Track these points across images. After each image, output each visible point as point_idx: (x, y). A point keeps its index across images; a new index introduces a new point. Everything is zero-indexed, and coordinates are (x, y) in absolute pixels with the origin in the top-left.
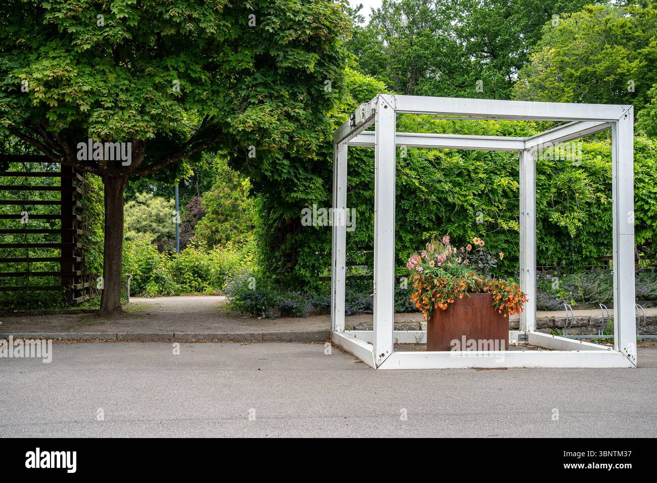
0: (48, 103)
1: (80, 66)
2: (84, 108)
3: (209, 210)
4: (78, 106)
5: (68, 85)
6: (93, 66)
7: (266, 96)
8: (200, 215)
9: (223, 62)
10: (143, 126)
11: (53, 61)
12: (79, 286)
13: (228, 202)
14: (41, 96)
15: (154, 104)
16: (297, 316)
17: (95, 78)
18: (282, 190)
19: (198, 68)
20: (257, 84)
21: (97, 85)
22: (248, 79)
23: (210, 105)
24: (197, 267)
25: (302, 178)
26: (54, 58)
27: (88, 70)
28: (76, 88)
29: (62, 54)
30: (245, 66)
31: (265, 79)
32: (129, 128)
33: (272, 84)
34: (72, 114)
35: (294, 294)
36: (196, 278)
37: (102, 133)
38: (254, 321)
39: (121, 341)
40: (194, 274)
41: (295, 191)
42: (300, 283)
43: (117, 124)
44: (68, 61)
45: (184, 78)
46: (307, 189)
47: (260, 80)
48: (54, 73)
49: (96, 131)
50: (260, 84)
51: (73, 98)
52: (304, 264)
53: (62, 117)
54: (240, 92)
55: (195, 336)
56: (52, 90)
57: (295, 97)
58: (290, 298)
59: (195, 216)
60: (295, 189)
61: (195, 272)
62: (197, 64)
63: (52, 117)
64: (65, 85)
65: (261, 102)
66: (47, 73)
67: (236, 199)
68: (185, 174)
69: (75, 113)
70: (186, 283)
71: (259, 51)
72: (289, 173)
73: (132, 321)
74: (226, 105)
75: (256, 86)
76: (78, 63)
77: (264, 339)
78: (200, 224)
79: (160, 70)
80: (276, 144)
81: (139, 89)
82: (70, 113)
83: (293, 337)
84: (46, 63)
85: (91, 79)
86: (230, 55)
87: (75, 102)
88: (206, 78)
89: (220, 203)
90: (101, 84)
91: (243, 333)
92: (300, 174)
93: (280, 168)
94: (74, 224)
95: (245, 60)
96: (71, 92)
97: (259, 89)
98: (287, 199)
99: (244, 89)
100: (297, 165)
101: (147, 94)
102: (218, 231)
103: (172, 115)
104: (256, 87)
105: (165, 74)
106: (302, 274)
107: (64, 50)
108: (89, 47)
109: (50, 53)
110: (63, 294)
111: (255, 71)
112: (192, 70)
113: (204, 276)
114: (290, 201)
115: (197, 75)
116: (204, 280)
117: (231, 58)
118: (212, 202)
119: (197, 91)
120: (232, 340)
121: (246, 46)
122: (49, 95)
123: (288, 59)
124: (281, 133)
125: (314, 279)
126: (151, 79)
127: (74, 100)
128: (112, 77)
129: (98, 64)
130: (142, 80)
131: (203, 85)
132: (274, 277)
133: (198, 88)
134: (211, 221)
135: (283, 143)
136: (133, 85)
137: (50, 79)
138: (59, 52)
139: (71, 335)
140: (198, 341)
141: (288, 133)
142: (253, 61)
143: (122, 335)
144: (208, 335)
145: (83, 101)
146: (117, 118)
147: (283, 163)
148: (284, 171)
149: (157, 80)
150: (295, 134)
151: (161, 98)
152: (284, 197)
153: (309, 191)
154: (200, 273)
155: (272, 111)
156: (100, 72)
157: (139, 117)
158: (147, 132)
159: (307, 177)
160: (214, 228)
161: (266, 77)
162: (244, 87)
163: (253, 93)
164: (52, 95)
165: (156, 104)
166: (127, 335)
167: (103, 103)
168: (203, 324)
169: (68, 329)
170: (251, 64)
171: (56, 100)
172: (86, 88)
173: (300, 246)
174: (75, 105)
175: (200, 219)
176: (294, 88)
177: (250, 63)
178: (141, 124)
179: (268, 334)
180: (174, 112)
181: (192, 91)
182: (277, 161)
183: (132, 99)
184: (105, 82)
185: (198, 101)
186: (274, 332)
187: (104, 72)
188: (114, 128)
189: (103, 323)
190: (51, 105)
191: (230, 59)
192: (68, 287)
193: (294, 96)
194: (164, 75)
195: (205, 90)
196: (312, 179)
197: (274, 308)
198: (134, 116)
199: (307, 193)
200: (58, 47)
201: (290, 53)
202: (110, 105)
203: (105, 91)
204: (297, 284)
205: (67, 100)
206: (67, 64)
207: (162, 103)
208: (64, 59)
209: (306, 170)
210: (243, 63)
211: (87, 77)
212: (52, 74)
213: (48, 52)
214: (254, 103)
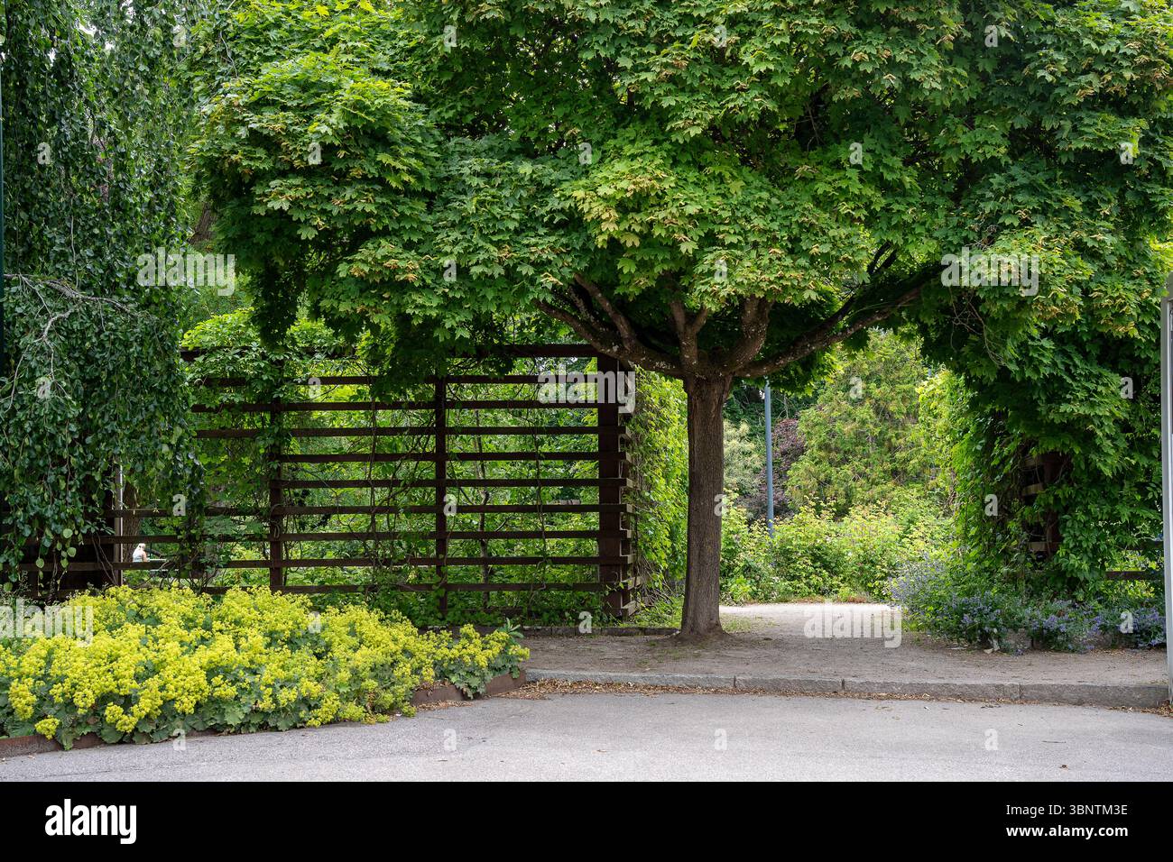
0: (622, 242)
1: (679, 169)
2: (688, 247)
3: (813, 442)
4: (676, 244)
5: (659, 205)
6: (701, 168)
7: (1035, 211)
8: (796, 453)
9: (946, 147)
10: (796, 278)
11: (633, 163)
12: (630, 582)
13: (848, 428)
14: (610, 227)
15: (816, 235)
16: (1067, 650)
17: (705, 190)
18: (1039, 398)
19: (897, 162)
20: (1017, 188)
21: (711, 203)
22: (997, 179)
23: (920, 234)
24: (819, 549)
25: (1080, 374)
26: (633, 157)
27: (692, 176)
28: (674, 210)
29: (647, 149)
30: (990, 152)
31: (1032, 177)
32: (771, 282)
33: (1047, 186)
34: (664, 261)
35: (1059, 604)
36: (818, 570)
37: (722, 294)
38: (979, 658)
39: (743, 692)
40: (814, 562)
41: (1068, 401)
42: (1070, 583)
43: (751, 276)
44: (658, 161)
45: (869, 182)
46: (1092, 396)
47: (1022, 180)
48: (634, 184)
49: (710, 290)
50: (1022, 187)
51: (667, 230)
52: (1075, 546)
53: (644, 266)
54: (982, 205)
55: (885, 686)
56: (630, 216)
57: (1092, 210)
58: (1049, 612)
59: (784, 453)
60: (1068, 396)
61: (816, 558)
62: (894, 154)
63: (626, 267)
64: (653, 206)
65: (1026, 223)
66: (623, 184)
67: (864, 422)
68: (826, 374)
69: (668, 256)
70: (799, 578)
71: (1021, 122)
72: (1055, 364)
73: (749, 653)
74: (950, 232)
75: (1013, 191)
76: (675, 163)
77: (1023, 696)
78: (797, 469)
79: (825, 169)
80: (1057, 306)
81: (786, 208)
82: (660, 258)
83: (1086, 695)
84: (621, 166)
85: (699, 192)
86: (960, 135)
87: (670, 236)
88: (913, 181)
89: (831, 431)
90: (717, 200)
91: (979, 682)
92: (1076, 366)
93: (1036, 356)
94: (620, 468)
95: (988, 140)
96: (664, 219)
97: (1020, 198)
98: (1051, 417)
99: (990, 199)
100: (1070, 349)
101: (803, 215)
102: (829, 482)
103: (852, 255)
104: (1014, 194)
105: (836, 176)
106: (1073, 565)
107: (650, 142)
108: (699, 131)
109: (626, 148)
110: (605, 598)
111: (1010, 162)
112: (886, 166)
113: (833, 565)
114: (1057, 421)
115: (895, 177)
116: (833, 573)
117: (963, 139)
118: (817, 428)
119: (896, 207)
120: (959, 697)
121: (991, 115)
122: (625, 225)
123: (1082, 133)
124: (1067, 282)
125: (1096, 575)
126: (807, 188)
127: (670, 232)
128: (736, 187)
129: (710, 164)
130: (791, 191)
131: (905, 194)
132: (1005, 570)
133: (897, 201)
134: (816, 463)
135: (1071, 304)
136: (774, 200)
137: (628, 195)
138: (642, 145)
139: (650, 678)
140: (890, 697)
141: (1078, 284)
142: (1007, 143)
143: (745, 681)
144: (911, 684)
145: (685, 234)
146: (749, 264)
147: (1042, 347)
148: (1045, 361)
149: (821, 188)
150: (1093, 285)
151: (829, 221)
152: (1044, 413)
153: (1097, 399)
154: (824, 560)
155: (1048, 240)
156: (714, 178)
157: (788, 261)
158: (804, 289)
159: (1091, 373)
160: (822, 477)
161: (1033, 174)
162: (989, 194)
163: (1010, 206)
164: (630, 227)
165: (820, 234)
166: (754, 681)
167: (721, 237)
168: (886, 661)
169: (640, 665)
170: (1003, 150)
171: (637, 234)
172: (692, 209)
173: (1066, 510)
174: (670, 243)
175: (795, 458)
176: (1090, 193)
177: (999, 146)
178: (794, 274)
179: (1033, 687)
180: (855, 249)
181: (887, 209)
182: (1030, 343)
183: (775, 226)
184: (724, 196)
185: (896, 227)
186: (1043, 682)
187: (721, 178)
188: (745, 282)
189: (698, 656)
190: (629, 244)
191: (959, 141)
192: (612, 586)
193: (1091, 207)
194: (834, 178)
195: (909, 204)
196: (1099, 376)
197: (1016, 631)
198: (779, 259)
199: (1093, 405)
200: (639, 138)
201: (1086, 121)
202: (734, 239)
203: (726, 214)
204: (1059, 585)
205: (657, 234)
206: (657, 167)
207: (832, 233)
208: (651, 157)
209: (1086, 356)
210: (987, 148)
211: (691, 188)
212: (633, 187)
213: (621, 149)
214: (1011, 227)
